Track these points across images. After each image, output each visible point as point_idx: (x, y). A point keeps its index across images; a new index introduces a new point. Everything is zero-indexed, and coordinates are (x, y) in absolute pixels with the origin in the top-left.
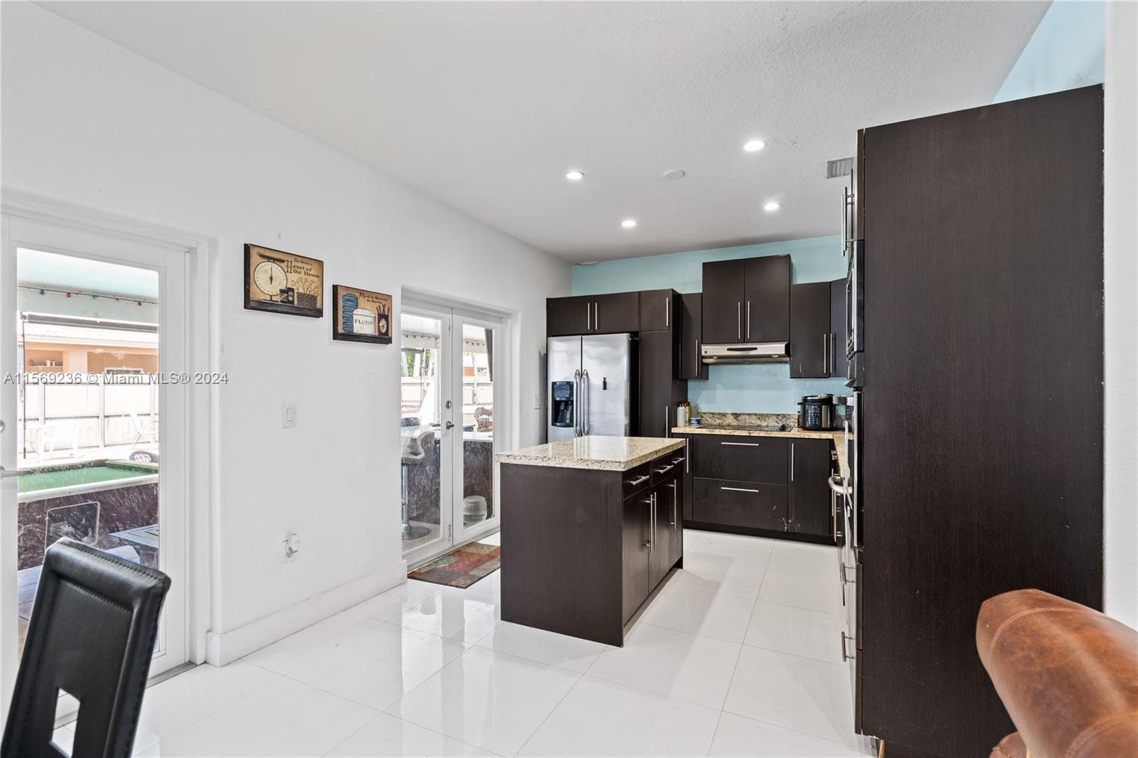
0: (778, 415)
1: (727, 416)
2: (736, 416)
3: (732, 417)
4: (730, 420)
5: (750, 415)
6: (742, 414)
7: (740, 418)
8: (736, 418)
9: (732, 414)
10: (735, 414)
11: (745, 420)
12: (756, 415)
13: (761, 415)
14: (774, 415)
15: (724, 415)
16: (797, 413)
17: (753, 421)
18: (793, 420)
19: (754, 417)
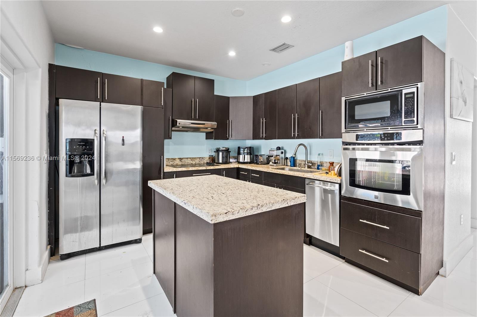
0: (200, 158)
1: (176, 159)
2: (181, 159)
3: (178, 160)
4: (178, 162)
5: (187, 158)
6: (184, 158)
7: (183, 160)
8: (180, 161)
9: (179, 158)
10: (180, 158)
11: (185, 161)
12: (190, 158)
13: (192, 158)
14: (198, 158)
15: (174, 159)
16: (209, 156)
17: (189, 162)
18: (206, 160)
19: (189, 159)
